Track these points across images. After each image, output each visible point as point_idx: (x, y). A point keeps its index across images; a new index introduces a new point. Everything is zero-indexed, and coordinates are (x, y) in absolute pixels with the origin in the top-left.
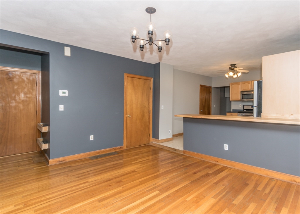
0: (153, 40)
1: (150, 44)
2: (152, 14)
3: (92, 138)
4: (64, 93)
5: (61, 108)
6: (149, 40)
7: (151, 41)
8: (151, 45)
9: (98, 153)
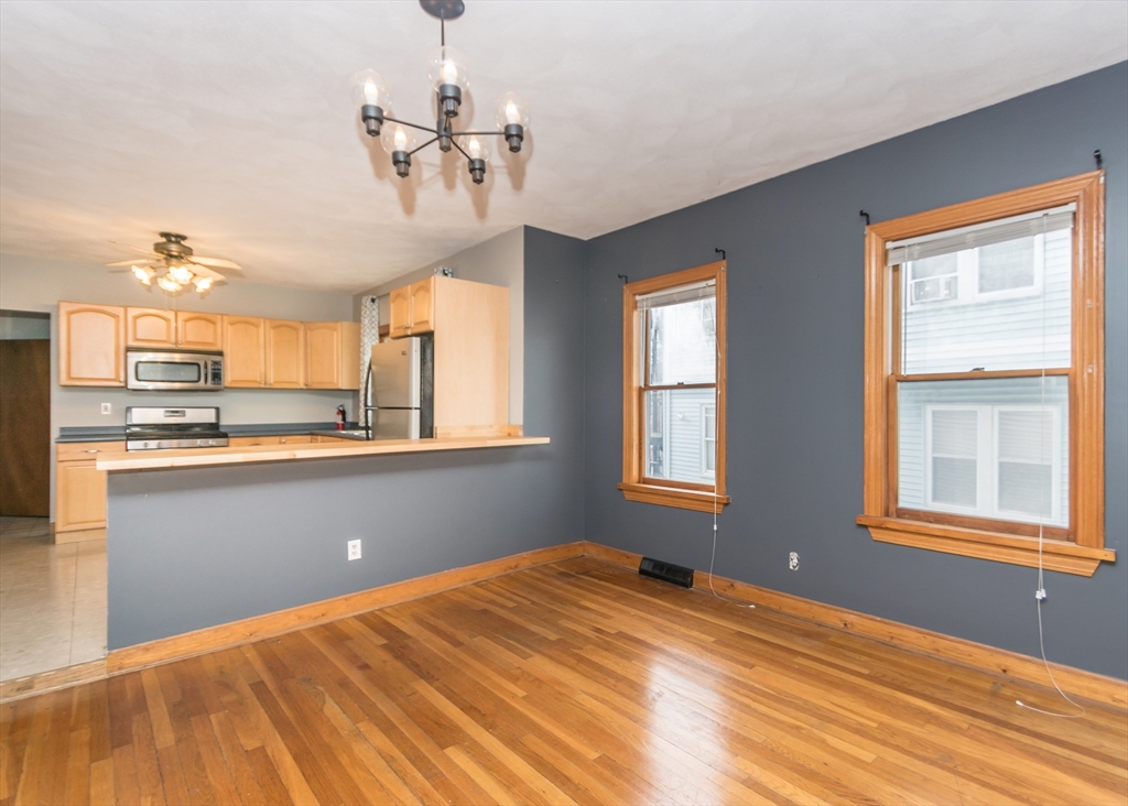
0: (454, 131)
1: (442, 148)
2: (446, 23)
6: (435, 128)
7: (446, 134)
8: (445, 149)
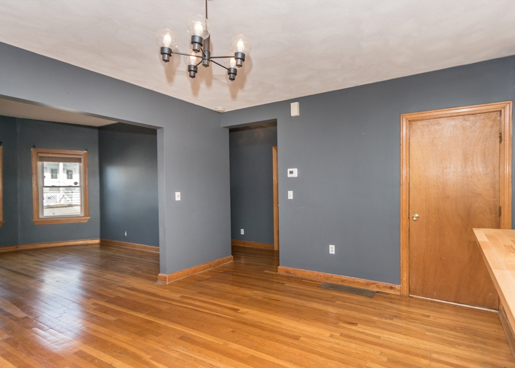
3: (332, 249)
4: (291, 172)
5: (290, 195)
9: (343, 281)
